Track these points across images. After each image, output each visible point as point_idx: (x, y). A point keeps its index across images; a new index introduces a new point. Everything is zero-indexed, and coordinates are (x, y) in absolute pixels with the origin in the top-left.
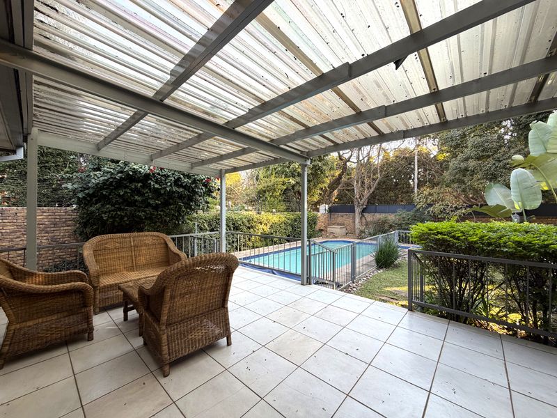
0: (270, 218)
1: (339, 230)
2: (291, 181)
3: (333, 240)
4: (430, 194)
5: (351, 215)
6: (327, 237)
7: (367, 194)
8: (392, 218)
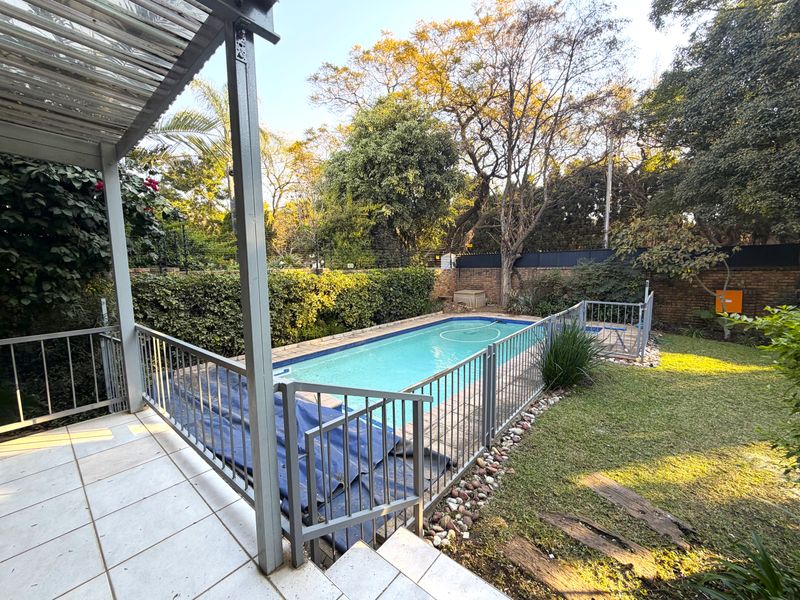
0: (335, 280)
1: (473, 297)
2: (384, 209)
3: (462, 316)
4: (642, 229)
5: (495, 270)
6: (452, 311)
7: (522, 232)
8: (567, 274)
